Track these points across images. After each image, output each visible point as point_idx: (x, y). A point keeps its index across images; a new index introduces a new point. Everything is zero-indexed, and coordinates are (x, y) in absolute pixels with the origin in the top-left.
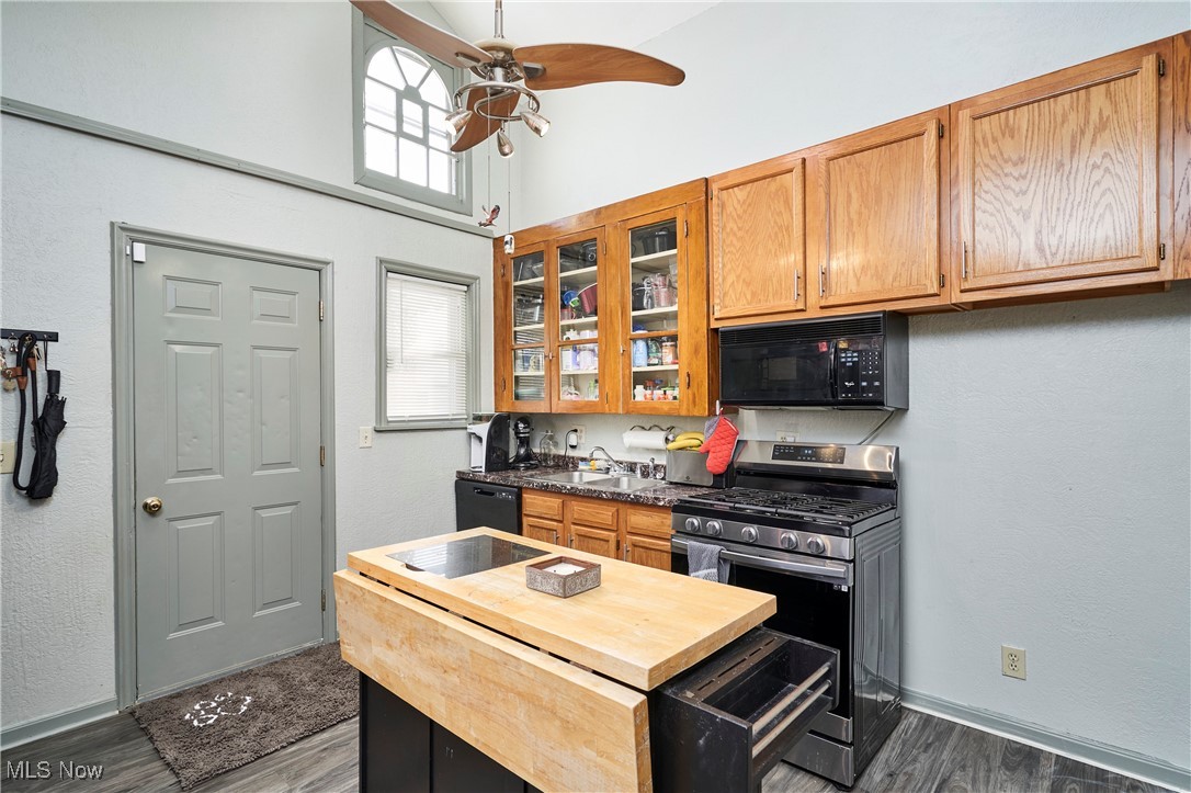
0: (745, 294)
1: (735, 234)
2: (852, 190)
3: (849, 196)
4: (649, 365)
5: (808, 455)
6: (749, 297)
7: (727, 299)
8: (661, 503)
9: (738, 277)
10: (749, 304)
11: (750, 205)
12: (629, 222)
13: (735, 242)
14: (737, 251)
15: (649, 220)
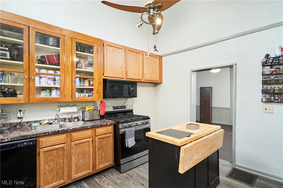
0: (112, 72)
1: (109, 57)
2: (131, 58)
3: (131, 59)
4: (80, 86)
5: (120, 108)
6: (113, 73)
7: (107, 72)
8: (108, 124)
9: (110, 67)
10: (113, 74)
11: (113, 52)
12: (77, 39)
13: (109, 59)
14: (110, 61)
15: (85, 43)
